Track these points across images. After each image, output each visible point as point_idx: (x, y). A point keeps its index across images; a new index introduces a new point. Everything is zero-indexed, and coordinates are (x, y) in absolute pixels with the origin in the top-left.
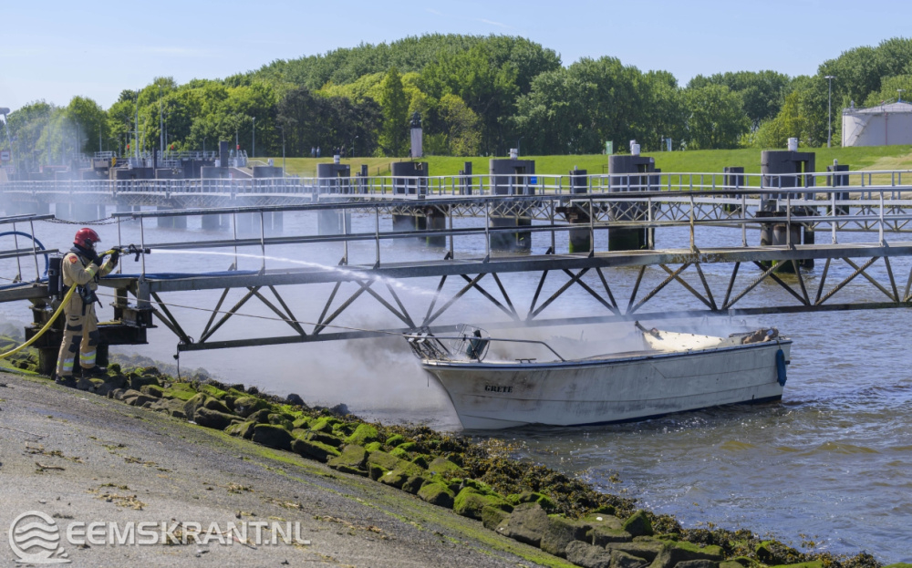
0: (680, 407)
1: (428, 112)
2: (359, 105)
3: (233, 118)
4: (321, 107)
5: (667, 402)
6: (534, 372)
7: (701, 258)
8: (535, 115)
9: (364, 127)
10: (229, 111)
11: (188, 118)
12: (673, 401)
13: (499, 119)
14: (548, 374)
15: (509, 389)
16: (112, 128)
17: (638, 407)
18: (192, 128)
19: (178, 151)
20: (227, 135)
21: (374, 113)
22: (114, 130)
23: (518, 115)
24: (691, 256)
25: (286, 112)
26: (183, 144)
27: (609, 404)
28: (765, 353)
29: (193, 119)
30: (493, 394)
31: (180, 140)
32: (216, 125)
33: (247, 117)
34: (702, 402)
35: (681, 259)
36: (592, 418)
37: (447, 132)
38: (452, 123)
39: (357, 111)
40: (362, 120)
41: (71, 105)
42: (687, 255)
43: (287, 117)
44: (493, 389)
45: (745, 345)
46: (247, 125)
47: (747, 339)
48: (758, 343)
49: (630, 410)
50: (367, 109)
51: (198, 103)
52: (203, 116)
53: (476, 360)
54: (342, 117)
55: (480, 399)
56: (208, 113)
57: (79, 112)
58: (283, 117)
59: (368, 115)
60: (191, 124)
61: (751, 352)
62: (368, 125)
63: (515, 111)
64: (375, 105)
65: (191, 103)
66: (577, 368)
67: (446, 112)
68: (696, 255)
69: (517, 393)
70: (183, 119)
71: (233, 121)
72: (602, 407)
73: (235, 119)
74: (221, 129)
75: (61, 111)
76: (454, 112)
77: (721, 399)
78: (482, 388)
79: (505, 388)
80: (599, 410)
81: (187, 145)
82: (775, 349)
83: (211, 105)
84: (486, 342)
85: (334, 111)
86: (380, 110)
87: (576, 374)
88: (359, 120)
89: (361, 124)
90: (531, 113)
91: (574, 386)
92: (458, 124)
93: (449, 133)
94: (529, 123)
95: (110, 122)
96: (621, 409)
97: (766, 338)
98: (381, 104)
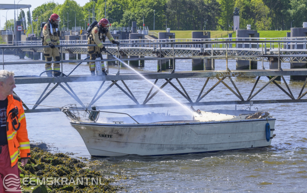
0: (207, 149)
1: (244, 8)
2: (209, 4)
3: (145, 10)
4: (189, 4)
5: (199, 147)
6: (122, 128)
7: (231, 74)
8: (301, 9)
9: (211, 15)
10: (143, 7)
11: (122, 10)
12: (203, 146)
13: (282, 11)
14: (130, 130)
15: (111, 136)
16: (85, 16)
17: (182, 148)
18: (124, 15)
19: (116, 27)
20: (141, 19)
21: (217, 8)
22: (86, 16)
23: (291, 9)
24: (226, 73)
25: (171, 7)
26: (119, 23)
27: (164, 146)
28: (259, 125)
29: (124, 11)
30: (103, 138)
31: (117, 21)
32: (135, 14)
33: (152, 10)
34: (220, 148)
35: (221, 75)
36: (155, 152)
37: (254, 18)
38: (257, 13)
39: (208, 7)
40: (210, 12)
41: (65, 4)
42: (224, 73)
43: (172, 10)
44: (103, 136)
45: (247, 120)
46: (151, 14)
47: (249, 117)
48: (255, 119)
49: (177, 150)
50: (213, 6)
51: (127, 3)
52: (129, 9)
53: (93, 121)
54: (200, 10)
55: (97, 140)
56: (131, 8)
57: (68, 7)
58: (170, 10)
59: (213, 9)
60: (123, 13)
61: (250, 123)
62: (213, 14)
63: (290, 7)
64: (217, 4)
65: (124, 3)
66: (146, 127)
67: (253, 7)
68: (229, 73)
69: (114, 138)
70: (119, 11)
71: (144, 12)
72: (161, 147)
73: (146, 11)
74: (138, 16)
75: (60, 6)
76: (258, 8)
77: (232, 147)
78: (97, 135)
79: (108, 136)
80: (159, 148)
81: (121, 24)
82: (265, 122)
83: (133, 3)
84: (98, 112)
85: (196, 7)
86: (219, 7)
87: (145, 130)
88: (208, 12)
89: (209, 14)
90: (298, 8)
91: (145, 136)
92: (259, 14)
93: (255, 18)
94: (296, 13)
95: (84, 13)
96: (172, 149)
97: (260, 117)
98: (220, 3)
